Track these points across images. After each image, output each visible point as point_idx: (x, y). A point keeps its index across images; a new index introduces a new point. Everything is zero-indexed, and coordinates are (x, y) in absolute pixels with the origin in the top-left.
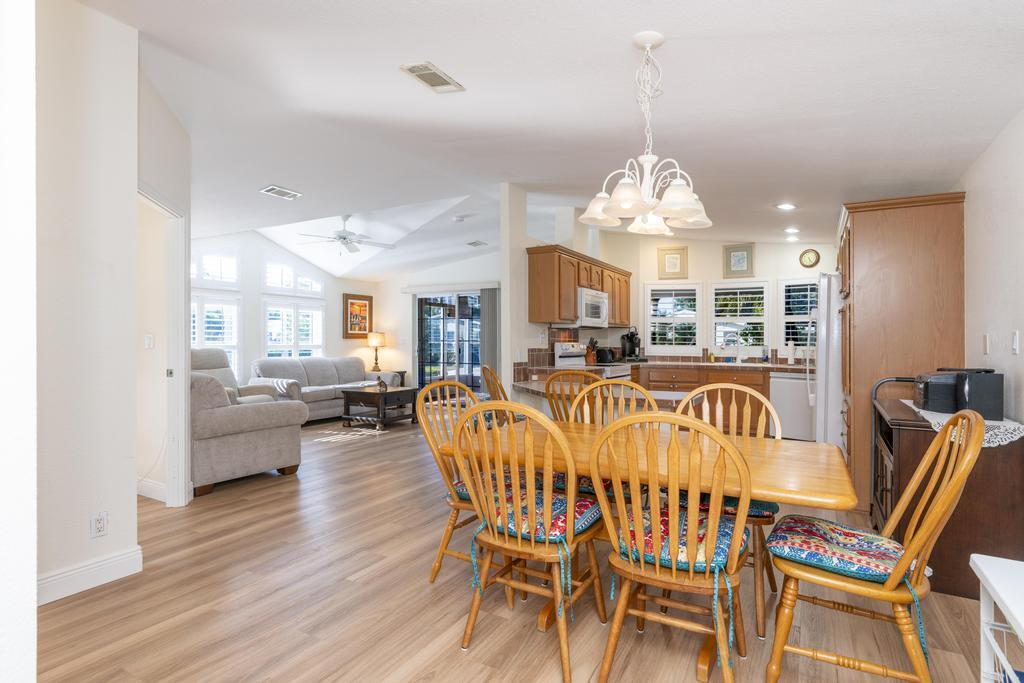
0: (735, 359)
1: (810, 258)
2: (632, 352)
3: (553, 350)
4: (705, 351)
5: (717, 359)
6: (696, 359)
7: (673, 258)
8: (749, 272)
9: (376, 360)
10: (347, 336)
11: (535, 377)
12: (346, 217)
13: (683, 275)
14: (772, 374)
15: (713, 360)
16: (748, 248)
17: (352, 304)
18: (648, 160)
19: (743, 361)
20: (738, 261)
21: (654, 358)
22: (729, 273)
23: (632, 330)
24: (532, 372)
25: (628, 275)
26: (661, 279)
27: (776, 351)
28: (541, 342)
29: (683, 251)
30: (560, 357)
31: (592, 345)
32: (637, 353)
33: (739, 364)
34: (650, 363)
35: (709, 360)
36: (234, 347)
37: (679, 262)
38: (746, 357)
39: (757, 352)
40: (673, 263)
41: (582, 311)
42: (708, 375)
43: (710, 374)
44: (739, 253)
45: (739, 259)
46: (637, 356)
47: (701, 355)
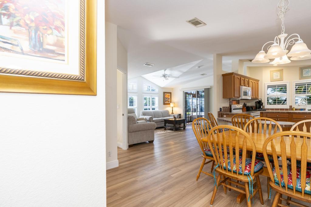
0: (305, 109)
2: (260, 107)
3: (231, 107)
4: (291, 107)
5: (296, 110)
6: (286, 109)
7: (277, 74)
9: (173, 110)
10: (164, 104)
11: (225, 116)
12: (165, 70)
13: (281, 79)
15: (294, 109)
17: (166, 95)
18: (283, 36)
19: (308, 110)
21: (268, 109)
22: (302, 77)
23: (260, 100)
24: (224, 114)
25: (258, 81)
26: (271, 81)
28: (227, 105)
29: (281, 71)
30: (233, 109)
31: (245, 105)
32: (262, 107)
33: (307, 111)
34: (267, 111)
35: (292, 109)
36: (136, 108)
37: (279, 75)
40: (277, 75)
41: (242, 94)
42: (292, 115)
43: (293, 115)
44: (307, 70)
45: (307, 72)
46: (262, 109)
47: (289, 108)
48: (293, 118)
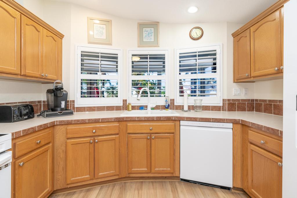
0: (146, 107)
1: (196, 33)
2: (57, 106)
4: (125, 101)
5: (134, 108)
6: (118, 108)
7: (100, 27)
8: (156, 43)
13: (108, 42)
14: (182, 123)
15: (130, 107)
16: (155, 25)
19: (153, 109)
20: (148, 35)
22: (141, 43)
25: (61, 36)
26: (89, 42)
27: (173, 100)
29: (108, 22)
32: (63, 106)
35: (127, 107)
37: (104, 31)
38: (154, 106)
39: (161, 101)
40: (100, 32)
42: (127, 125)
43: (129, 124)
44: (149, 29)
45: (149, 34)
46: (62, 109)
47: (122, 105)
48: (129, 131)
